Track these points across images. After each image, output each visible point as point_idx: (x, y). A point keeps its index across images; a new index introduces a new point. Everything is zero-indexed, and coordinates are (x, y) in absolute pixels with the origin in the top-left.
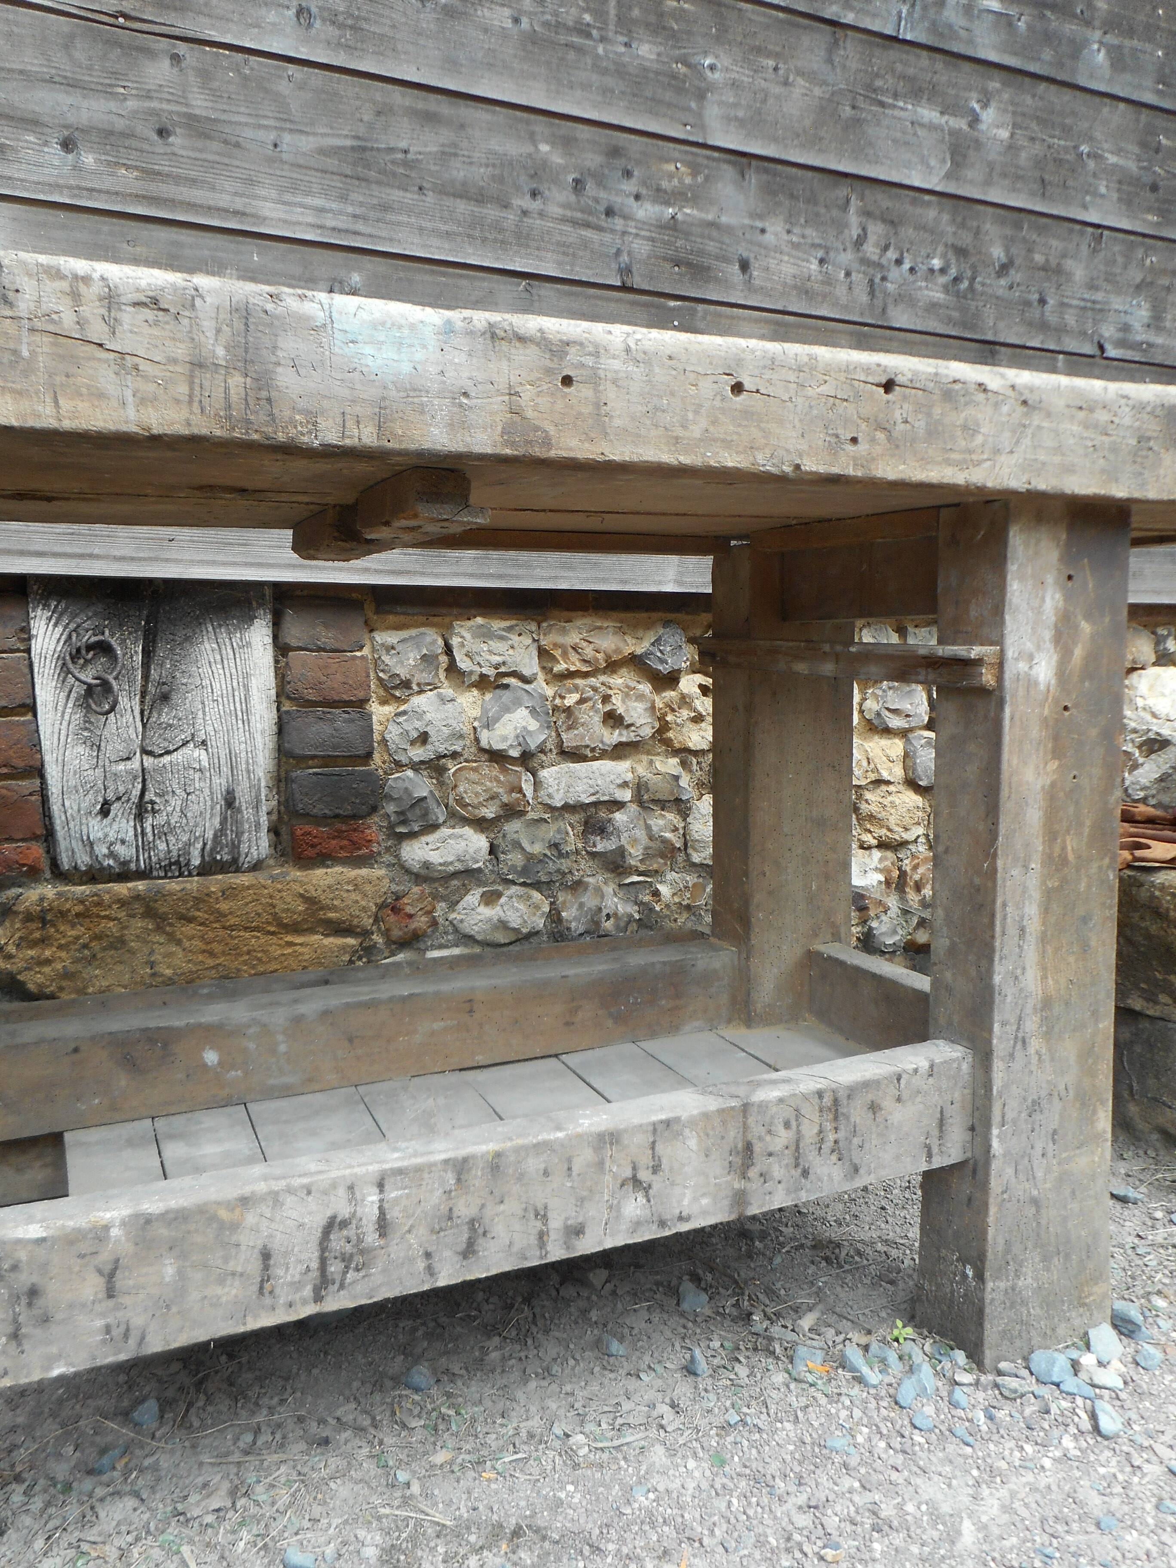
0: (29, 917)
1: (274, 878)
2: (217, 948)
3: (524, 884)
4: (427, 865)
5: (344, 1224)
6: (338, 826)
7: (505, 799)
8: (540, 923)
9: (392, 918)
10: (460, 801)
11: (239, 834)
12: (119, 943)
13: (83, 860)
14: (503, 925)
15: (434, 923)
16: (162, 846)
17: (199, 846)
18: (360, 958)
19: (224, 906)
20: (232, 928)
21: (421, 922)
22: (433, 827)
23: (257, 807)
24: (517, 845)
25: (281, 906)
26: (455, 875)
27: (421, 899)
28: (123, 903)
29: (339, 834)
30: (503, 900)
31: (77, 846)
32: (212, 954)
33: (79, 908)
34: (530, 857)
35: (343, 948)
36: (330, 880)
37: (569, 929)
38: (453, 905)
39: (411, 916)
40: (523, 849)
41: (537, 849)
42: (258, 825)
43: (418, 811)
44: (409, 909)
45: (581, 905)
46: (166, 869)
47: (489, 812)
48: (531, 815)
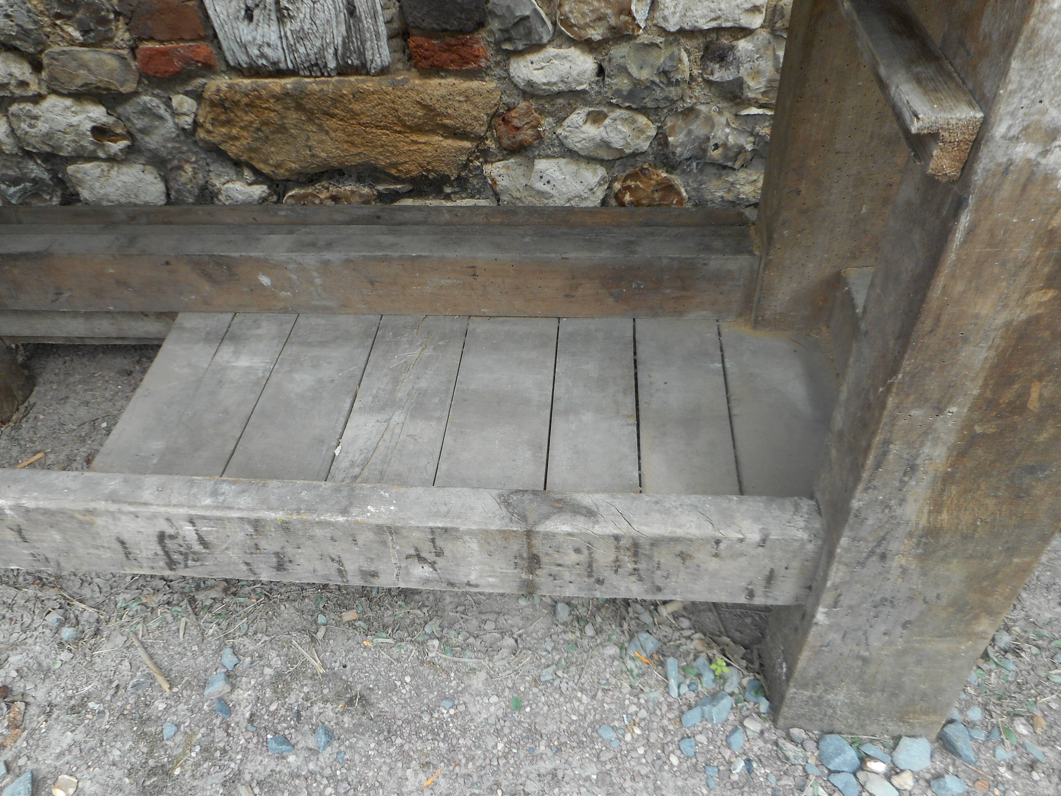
0: (213, 104)
1: (395, 85)
2: (358, 140)
3: (629, 108)
4: (530, 83)
5: (172, 537)
6: (449, 39)
7: (613, 21)
8: (645, 146)
9: (503, 128)
10: (566, 22)
11: (363, 42)
12: (282, 129)
13: (243, 59)
14: (606, 144)
15: (539, 137)
16: (302, 50)
17: (331, 51)
18: (477, 158)
19: (356, 107)
20: (365, 125)
21: (527, 135)
22: (538, 47)
23: (375, 17)
24: (623, 70)
25: (402, 111)
26: (560, 94)
27: (528, 113)
28: (278, 98)
29: (449, 48)
30: (607, 121)
31: (235, 47)
32: (353, 144)
33: (245, 100)
34: (636, 83)
35: (461, 150)
36: (443, 91)
37: (674, 153)
38: (560, 121)
39: (518, 129)
40: (629, 74)
41: (645, 75)
42: (378, 35)
43: (522, 30)
44: (516, 122)
45: (690, 132)
46: (310, 68)
47: (596, 34)
48: (644, 38)
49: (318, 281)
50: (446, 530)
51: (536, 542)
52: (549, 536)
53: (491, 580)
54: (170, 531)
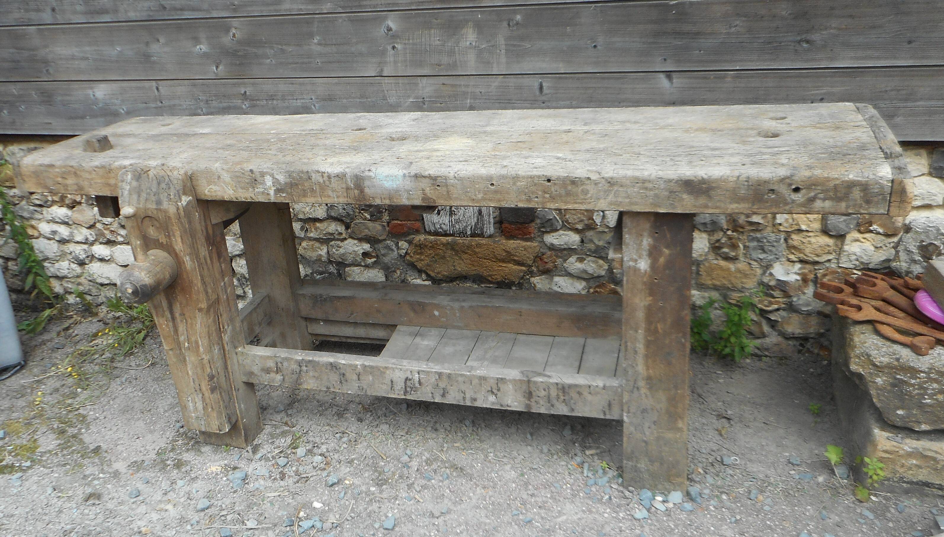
0: (416, 246)
1: (495, 242)
2: (476, 264)
3: (594, 257)
4: (552, 244)
6: (519, 225)
7: (586, 222)
8: (603, 273)
9: (540, 262)
10: (567, 221)
11: (483, 225)
12: (444, 257)
13: (432, 229)
14: (585, 271)
15: (556, 267)
16: (457, 227)
17: (470, 227)
18: (528, 275)
19: (477, 250)
20: (480, 258)
21: (550, 265)
22: (556, 230)
23: (489, 216)
24: (591, 241)
25: (496, 253)
26: (565, 249)
27: (551, 256)
28: (444, 245)
29: (519, 229)
30: (585, 262)
31: (430, 224)
32: (473, 265)
33: (430, 245)
34: (598, 246)
35: (521, 271)
36: (515, 246)
37: (616, 277)
38: (565, 261)
39: (546, 263)
40: (594, 243)
41: (601, 243)
42: (490, 222)
43: (549, 224)
44: (546, 260)
46: (459, 234)
47: (580, 227)
48: (601, 229)
49: (458, 315)
50: (502, 379)
51: (531, 385)
52: (535, 383)
53: (516, 403)
54: (410, 377)
